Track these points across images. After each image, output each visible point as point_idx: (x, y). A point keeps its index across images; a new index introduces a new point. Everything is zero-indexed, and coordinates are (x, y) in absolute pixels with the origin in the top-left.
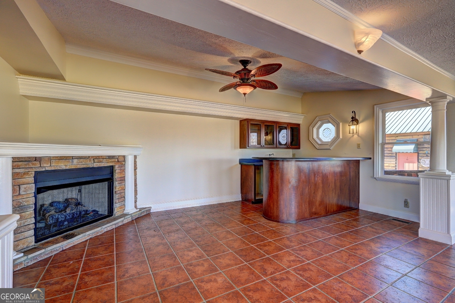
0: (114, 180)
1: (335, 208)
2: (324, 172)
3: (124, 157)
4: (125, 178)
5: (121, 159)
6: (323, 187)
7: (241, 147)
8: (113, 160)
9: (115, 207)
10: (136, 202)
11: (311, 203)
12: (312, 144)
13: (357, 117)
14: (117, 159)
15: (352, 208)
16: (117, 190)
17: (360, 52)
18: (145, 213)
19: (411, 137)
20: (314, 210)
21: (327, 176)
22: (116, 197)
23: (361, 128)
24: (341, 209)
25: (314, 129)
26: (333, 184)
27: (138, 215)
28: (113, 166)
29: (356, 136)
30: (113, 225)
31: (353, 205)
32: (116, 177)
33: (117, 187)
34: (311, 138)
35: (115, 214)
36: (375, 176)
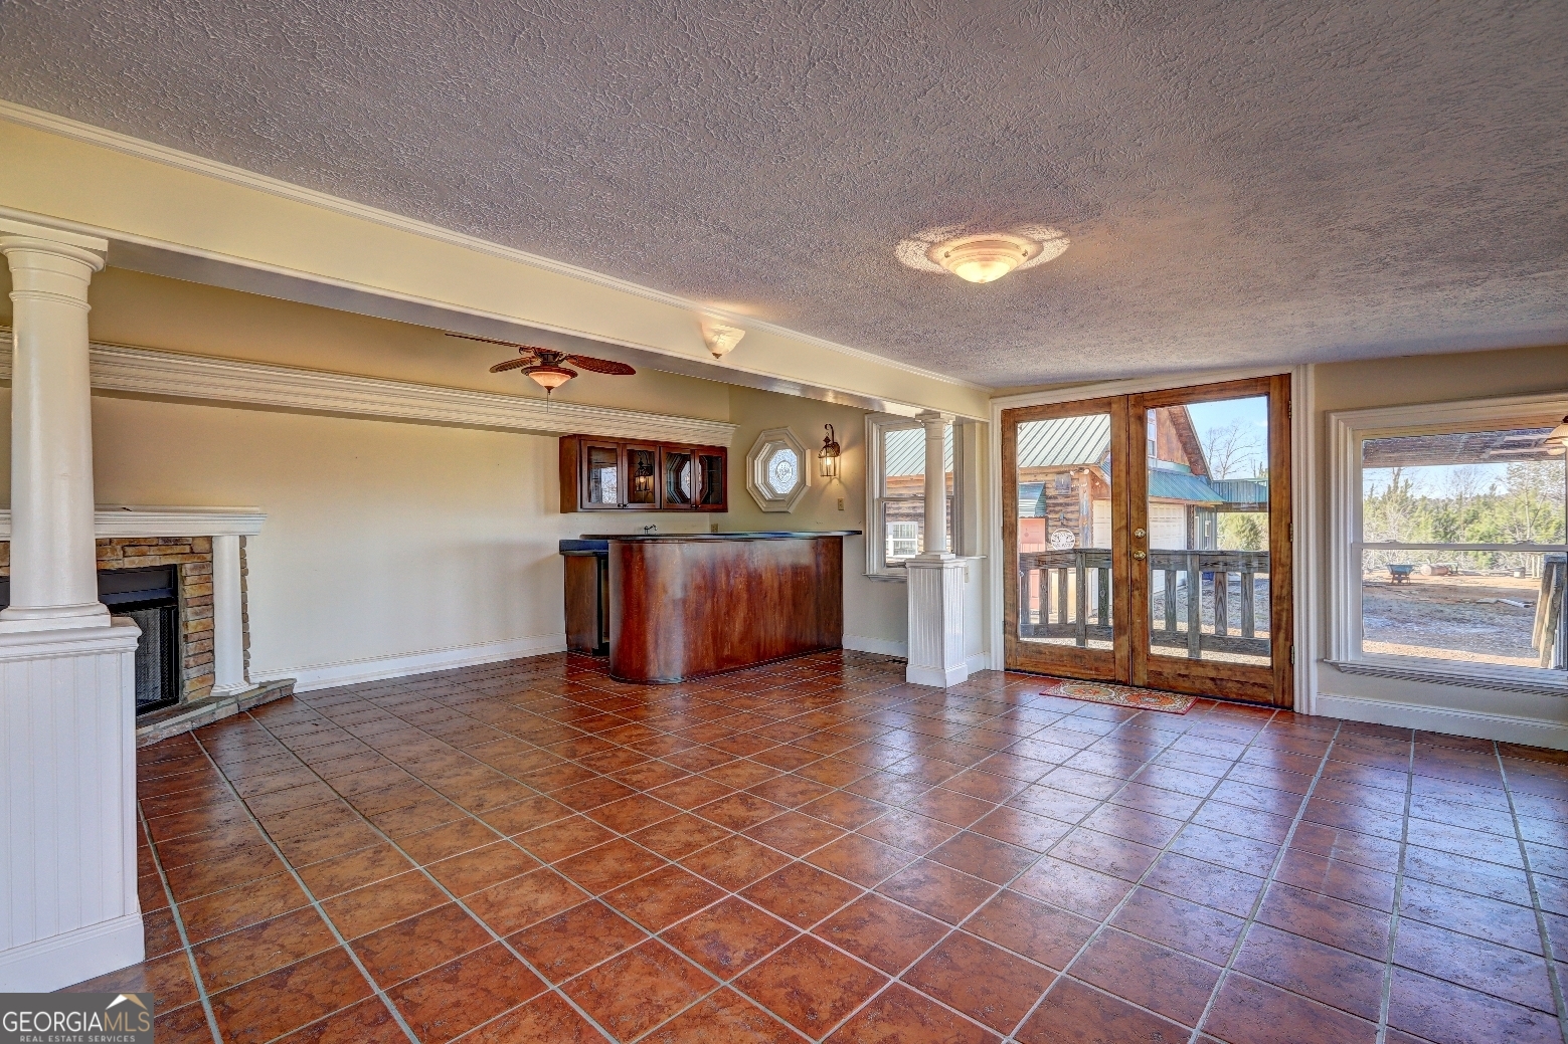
0: (181, 603)
1: (781, 647)
2: (751, 566)
3: (209, 539)
4: (212, 599)
5: (200, 546)
6: (750, 600)
7: (563, 511)
8: (177, 549)
9: (185, 678)
10: (246, 664)
11: (718, 638)
12: (751, 497)
13: (837, 439)
14: (188, 547)
15: (824, 646)
16: (191, 630)
17: (717, 356)
18: (277, 696)
19: (1033, 478)
20: (726, 652)
21: (761, 576)
22: (187, 650)
23: (845, 463)
24: (795, 650)
25: (756, 462)
26: (776, 591)
27: (258, 700)
28: (175, 566)
29: (835, 482)
30: (186, 721)
31: (827, 640)
32: (188, 596)
33: (192, 624)
34: (749, 485)
35: (185, 699)
36: (867, 573)
